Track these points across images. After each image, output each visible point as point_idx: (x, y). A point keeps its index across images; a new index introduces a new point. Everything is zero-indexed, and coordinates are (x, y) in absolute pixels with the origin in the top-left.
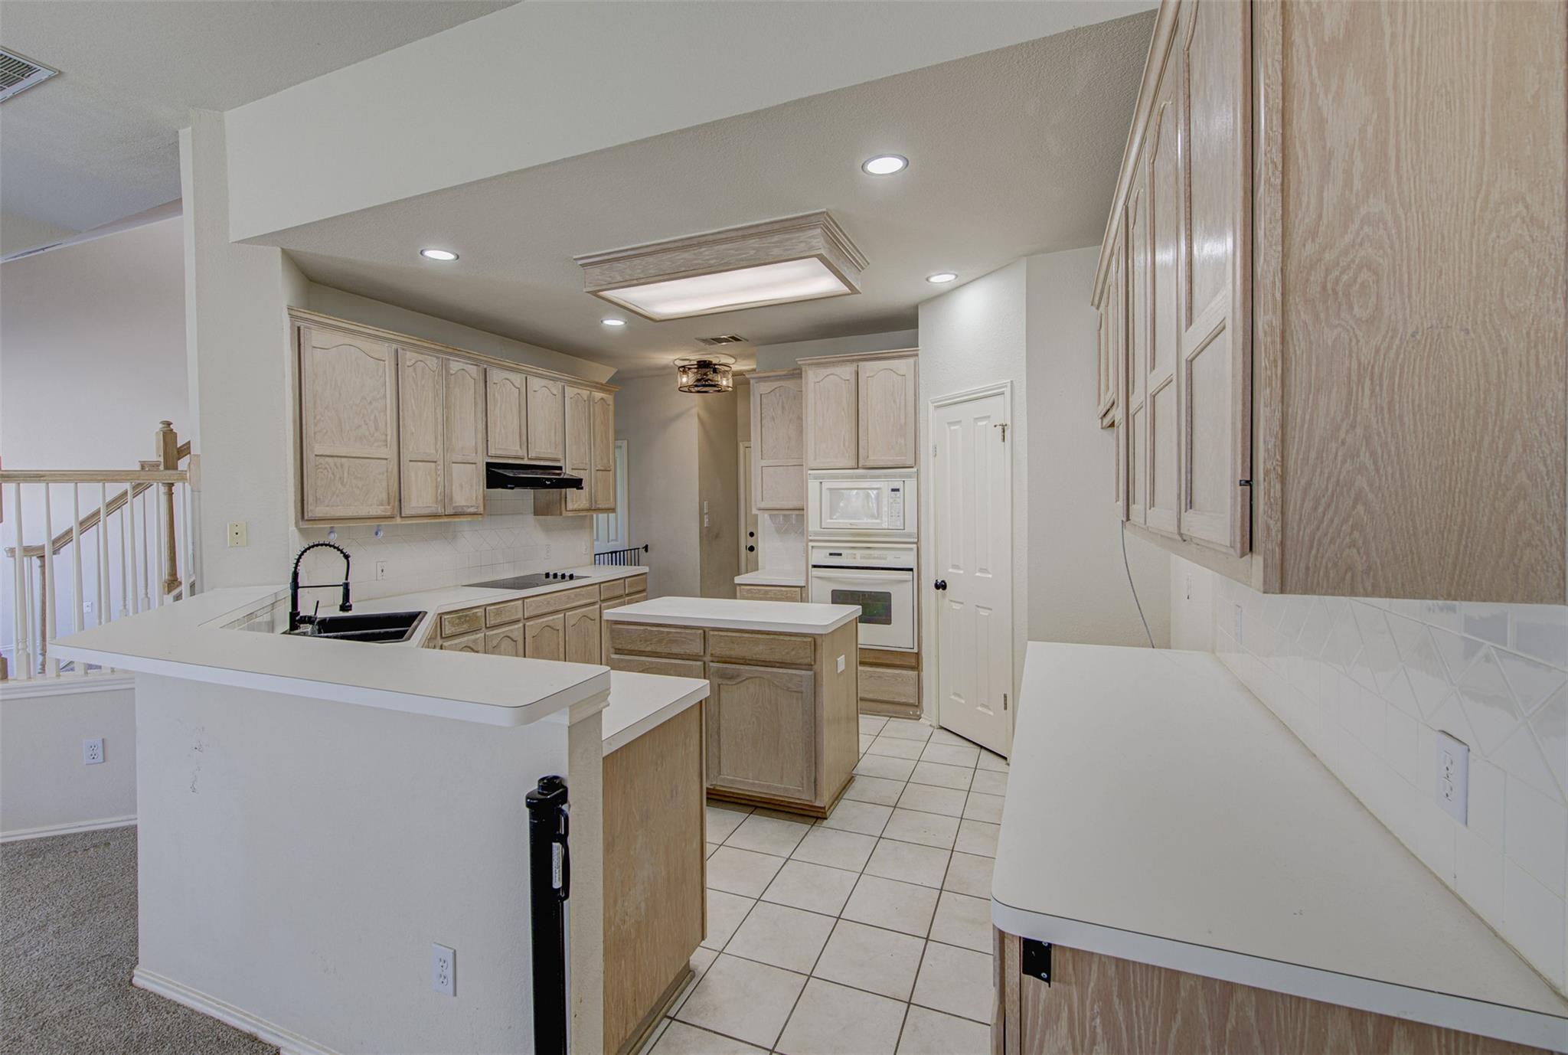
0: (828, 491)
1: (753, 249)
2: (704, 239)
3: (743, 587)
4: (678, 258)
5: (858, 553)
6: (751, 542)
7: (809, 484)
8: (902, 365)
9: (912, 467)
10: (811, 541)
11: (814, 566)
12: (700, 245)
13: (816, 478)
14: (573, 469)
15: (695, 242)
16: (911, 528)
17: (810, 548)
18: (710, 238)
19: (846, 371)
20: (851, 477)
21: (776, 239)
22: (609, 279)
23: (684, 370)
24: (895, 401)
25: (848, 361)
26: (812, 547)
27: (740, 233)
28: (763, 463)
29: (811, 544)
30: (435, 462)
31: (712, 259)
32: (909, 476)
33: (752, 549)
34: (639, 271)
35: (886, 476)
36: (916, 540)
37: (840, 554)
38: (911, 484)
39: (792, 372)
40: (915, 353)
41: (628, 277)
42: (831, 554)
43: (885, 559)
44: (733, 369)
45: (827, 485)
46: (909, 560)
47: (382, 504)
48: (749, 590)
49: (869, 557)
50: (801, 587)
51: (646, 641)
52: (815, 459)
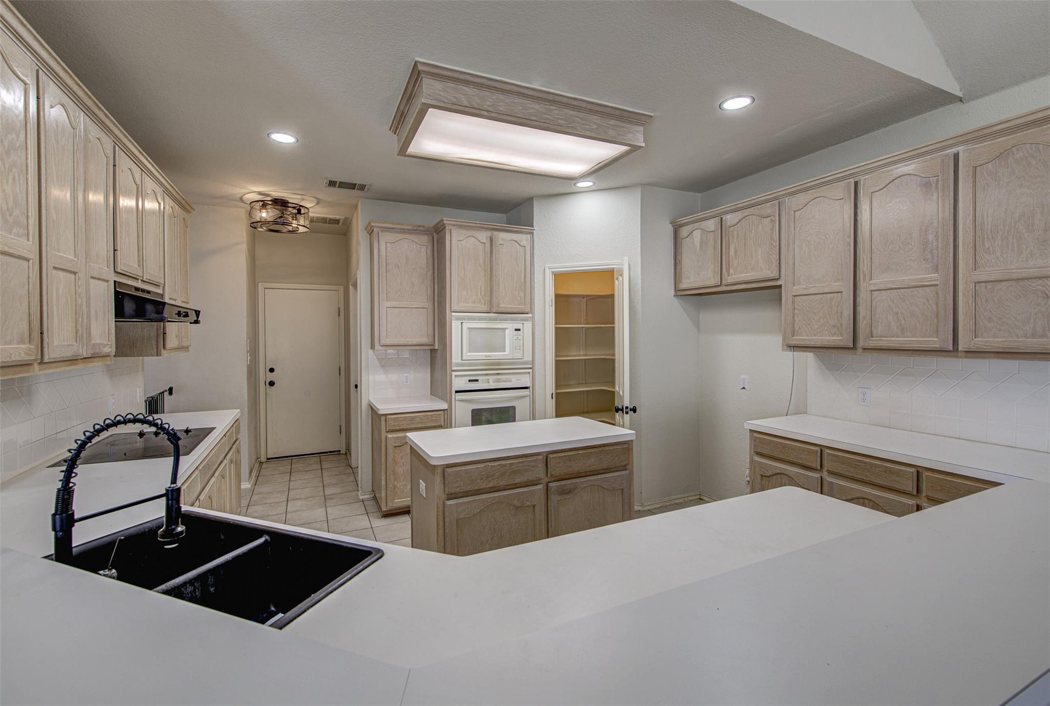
0: (468, 330)
1: (595, 124)
2: (558, 99)
3: (389, 417)
4: (528, 105)
5: (491, 378)
6: (271, 377)
7: (453, 324)
8: (524, 239)
9: (528, 313)
10: (453, 371)
11: (457, 392)
12: (553, 102)
13: (458, 319)
15: (550, 97)
16: (528, 357)
17: (453, 377)
18: (564, 100)
19: (483, 236)
20: (480, 319)
21: (612, 122)
22: (455, 100)
23: (265, 204)
24: (518, 265)
25: (484, 228)
26: (456, 376)
27: (589, 107)
28: (389, 304)
29: (454, 373)
30: (75, 274)
31: (562, 119)
32: (526, 320)
33: (272, 383)
34: (488, 103)
35: (512, 319)
36: (531, 366)
37: (477, 380)
38: (528, 326)
39: (415, 228)
40: (532, 231)
41: (476, 106)
42: (470, 381)
43: (511, 381)
45: (466, 325)
46: (525, 381)
48: (395, 419)
49: (498, 381)
50: (444, 410)
52: (458, 303)
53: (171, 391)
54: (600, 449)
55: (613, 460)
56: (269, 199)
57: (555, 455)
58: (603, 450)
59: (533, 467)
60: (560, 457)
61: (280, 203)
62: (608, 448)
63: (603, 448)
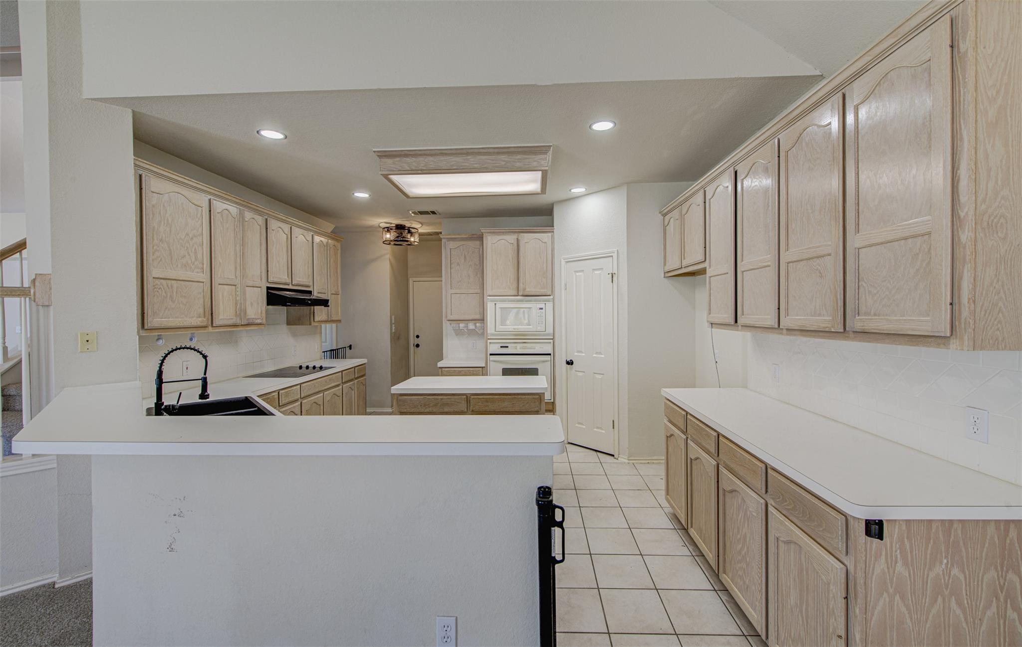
0: (500, 310)
1: (504, 161)
2: (472, 151)
3: (443, 369)
4: (451, 160)
5: (519, 346)
6: (417, 341)
7: (488, 305)
8: (546, 237)
9: (550, 296)
10: (489, 339)
11: (491, 355)
12: (468, 154)
13: (492, 301)
14: (318, 293)
15: (465, 151)
16: (550, 330)
17: (488, 343)
18: (476, 151)
19: (512, 238)
20: (514, 301)
21: (519, 157)
22: (400, 168)
23: (388, 230)
24: (541, 257)
25: (512, 232)
26: (490, 343)
27: (496, 151)
28: (453, 291)
29: (489, 341)
30: (235, 285)
31: (476, 164)
32: (549, 301)
33: (418, 346)
34: (423, 165)
35: (536, 301)
36: (552, 337)
37: (507, 347)
38: (549, 305)
39: (470, 236)
40: (552, 230)
41: (414, 168)
42: (501, 347)
43: (535, 348)
44: (419, 231)
45: (499, 305)
46: (548, 349)
47: (200, 317)
48: (447, 371)
49: (525, 348)
50: (482, 367)
51: (425, 405)
52: (492, 290)
53: (350, 347)
54: (513, 396)
55: (523, 406)
56: (394, 225)
57: (475, 397)
58: (515, 398)
59: (458, 402)
60: (479, 398)
61: (400, 227)
62: (519, 397)
63: (516, 396)
